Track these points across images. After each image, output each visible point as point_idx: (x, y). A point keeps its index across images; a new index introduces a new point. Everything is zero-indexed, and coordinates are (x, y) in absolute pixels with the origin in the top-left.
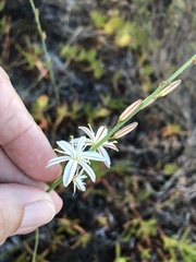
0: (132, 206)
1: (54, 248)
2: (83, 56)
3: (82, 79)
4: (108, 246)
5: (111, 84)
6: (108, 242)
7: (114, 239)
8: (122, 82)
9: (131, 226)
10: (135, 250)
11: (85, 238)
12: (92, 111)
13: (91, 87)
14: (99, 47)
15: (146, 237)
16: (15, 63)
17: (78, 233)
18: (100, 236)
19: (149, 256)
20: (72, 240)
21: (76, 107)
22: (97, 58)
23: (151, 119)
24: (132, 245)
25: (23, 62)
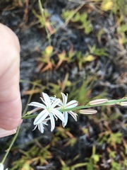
0: (106, 124)
1: (53, 144)
2: (78, 18)
3: (76, 34)
4: (87, 146)
5: (97, 38)
6: (88, 144)
7: (92, 142)
8: (104, 37)
9: (104, 135)
10: (105, 151)
11: (73, 141)
12: (82, 57)
13: (82, 40)
14: (89, 11)
15: (113, 144)
17: (69, 137)
18: (82, 140)
19: (114, 156)
20: (65, 140)
21: (72, 54)
22: (87, 19)
23: (123, 63)
24: (104, 148)
25: (37, 23)
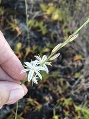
0: (61, 92)
1: (25, 111)
2: (37, 24)
3: (37, 35)
5: (50, 37)
6: (50, 109)
7: (52, 107)
8: (55, 36)
9: (60, 101)
10: (62, 112)
11: (39, 107)
12: (41, 49)
13: (41, 39)
14: (44, 20)
15: (67, 106)
16: (6, 28)
17: (36, 105)
18: (46, 106)
19: (68, 115)
20: (33, 108)
21: (34, 48)
22: (44, 25)
23: (69, 53)
24: (61, 110)
25: (10, 28)
